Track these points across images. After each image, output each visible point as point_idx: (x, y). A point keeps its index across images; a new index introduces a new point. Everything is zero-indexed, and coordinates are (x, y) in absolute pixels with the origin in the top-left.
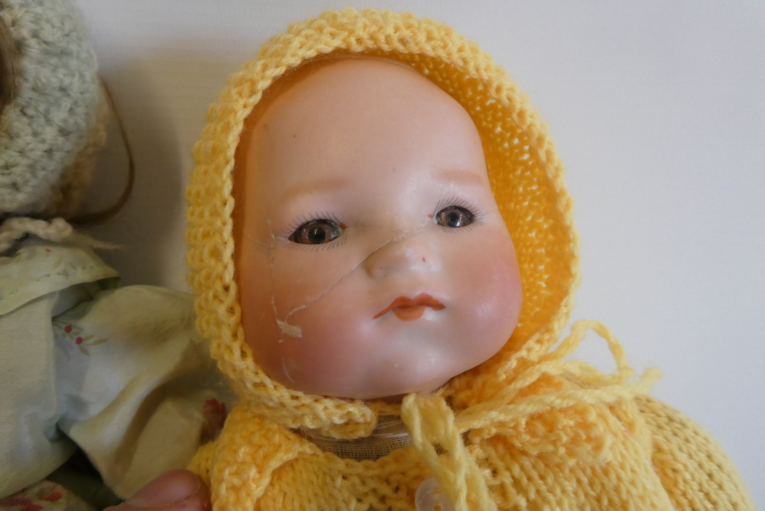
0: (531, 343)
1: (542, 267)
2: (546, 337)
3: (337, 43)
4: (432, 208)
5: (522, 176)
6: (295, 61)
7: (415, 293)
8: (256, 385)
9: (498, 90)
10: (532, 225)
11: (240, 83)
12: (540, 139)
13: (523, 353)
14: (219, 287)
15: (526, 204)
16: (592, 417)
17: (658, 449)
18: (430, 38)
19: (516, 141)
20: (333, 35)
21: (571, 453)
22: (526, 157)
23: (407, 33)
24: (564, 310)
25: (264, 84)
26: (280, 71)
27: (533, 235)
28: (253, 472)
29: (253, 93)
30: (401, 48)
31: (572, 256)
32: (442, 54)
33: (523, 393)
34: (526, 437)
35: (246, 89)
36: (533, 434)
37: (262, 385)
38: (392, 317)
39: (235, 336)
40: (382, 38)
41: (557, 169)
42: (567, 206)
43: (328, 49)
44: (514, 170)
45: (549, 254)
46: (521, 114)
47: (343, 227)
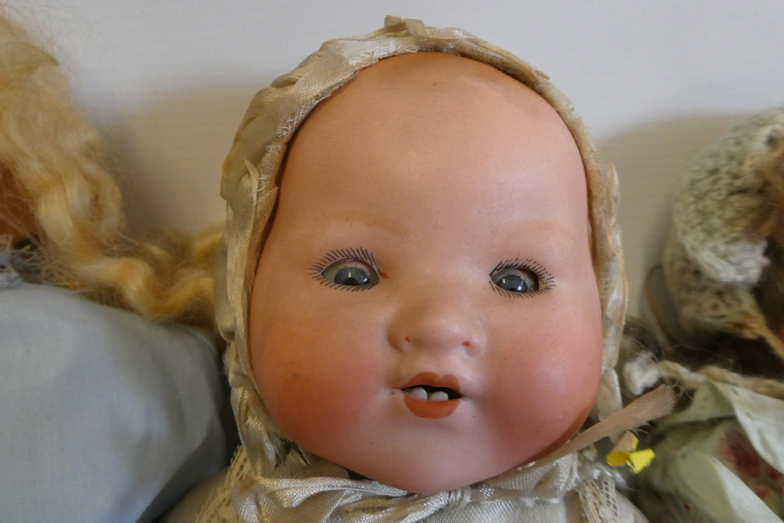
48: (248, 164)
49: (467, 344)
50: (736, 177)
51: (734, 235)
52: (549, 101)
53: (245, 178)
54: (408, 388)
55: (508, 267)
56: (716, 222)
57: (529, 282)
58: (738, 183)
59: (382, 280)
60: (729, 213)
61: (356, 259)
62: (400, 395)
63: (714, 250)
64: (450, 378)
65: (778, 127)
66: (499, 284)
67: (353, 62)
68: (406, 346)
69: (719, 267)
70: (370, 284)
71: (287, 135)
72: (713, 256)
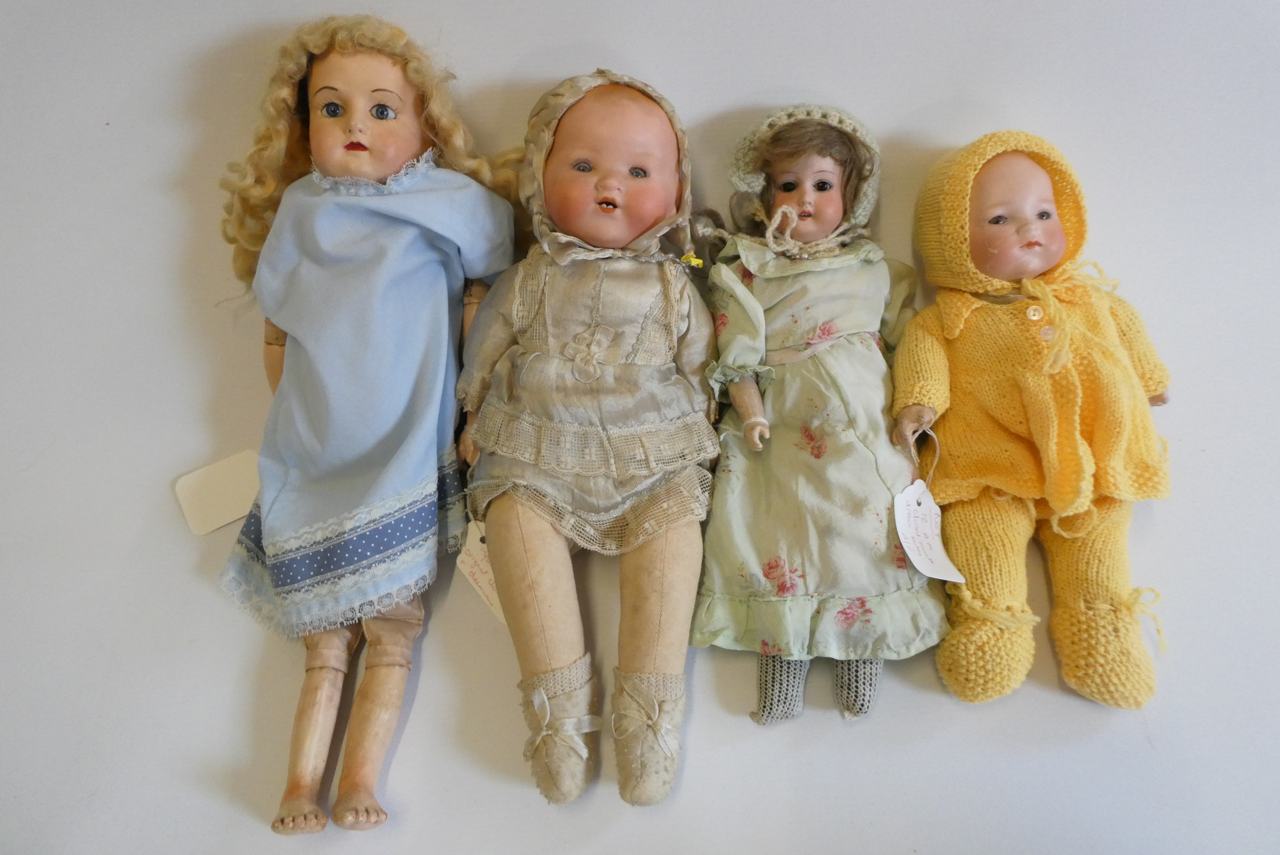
0: (1067, 263)
1: (1071, 238)
2: (1073, 261)
3: (1003, 149)
4: (1037, 212)
5: (1065, 199)
6: (990, 157)
7: (1034, 240)
8: (974, 273)
9: (1062, 165)
10: (1068, 220)
11: (970, 165)
12: (1077, 185)
13: (1064, 267)
14: (963, 239)
15: (1066, 211)
16: (1089, 289)
17: (1112, 308)
18: (1036, 145)
19: (1065, 184)
20: (1002, 146)
21: (1080, 299)
22: (1068, 191)
23: (1028, 143)
24: (1080, 252)
25: (980, 167)
26: (985, 161)
27: (1068, 224)
28: (964, 310)
29: (975, 170)
30: (1025, 149)
31: (1085, 231)
32: (1041, 151)
33: (1065, 280)
34: (1065, 295)
35: (973, 168)
36: (1067, 294)
37: (976, 273)
38: (1025, 248)
39: (968, 256)
40: (1019, 146)
41: (1083, 197)
42: (1085, 211)
43: (1000, 152)
44: (1062, 196)
45: (1075, 232)
46: (1070, 175)
47: (1006, 218)
48: (544, 128)
49: (619, 189)
50: (752, 142)
51: (749, 170)
52: (662, 108)
53: (542, 134)
54: (600, 204)
55: (636, 168)
56: (741, 163)
57: (643, 174)
58: (752, 146)
59: (593, 171)
60: (747, 159)
61: (585, 163)
62: (598, 206)
63: (739, 177)
64: (613, 200)
65: (774, 118)
66: (633, 174)
67: (584, 89)
68: (600, 189)
69: (739, 185)
70: (589, 171)
71: (559, 117)
72: (738, 179)
